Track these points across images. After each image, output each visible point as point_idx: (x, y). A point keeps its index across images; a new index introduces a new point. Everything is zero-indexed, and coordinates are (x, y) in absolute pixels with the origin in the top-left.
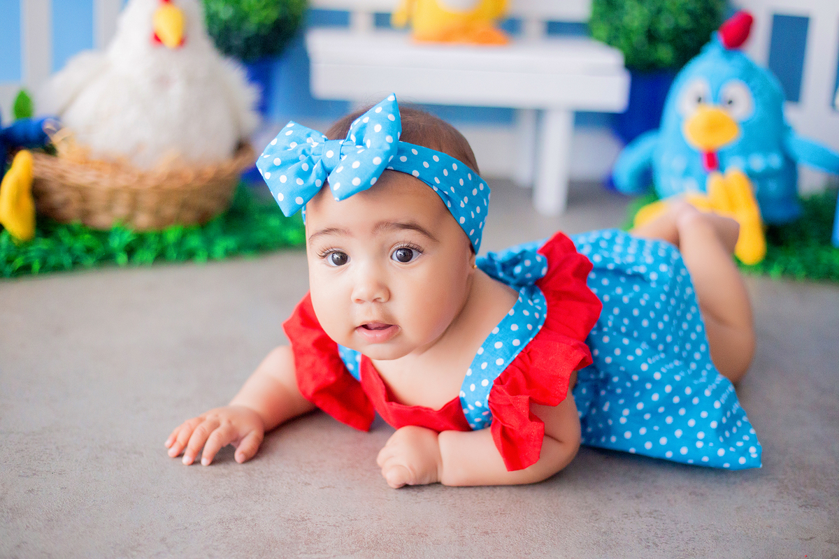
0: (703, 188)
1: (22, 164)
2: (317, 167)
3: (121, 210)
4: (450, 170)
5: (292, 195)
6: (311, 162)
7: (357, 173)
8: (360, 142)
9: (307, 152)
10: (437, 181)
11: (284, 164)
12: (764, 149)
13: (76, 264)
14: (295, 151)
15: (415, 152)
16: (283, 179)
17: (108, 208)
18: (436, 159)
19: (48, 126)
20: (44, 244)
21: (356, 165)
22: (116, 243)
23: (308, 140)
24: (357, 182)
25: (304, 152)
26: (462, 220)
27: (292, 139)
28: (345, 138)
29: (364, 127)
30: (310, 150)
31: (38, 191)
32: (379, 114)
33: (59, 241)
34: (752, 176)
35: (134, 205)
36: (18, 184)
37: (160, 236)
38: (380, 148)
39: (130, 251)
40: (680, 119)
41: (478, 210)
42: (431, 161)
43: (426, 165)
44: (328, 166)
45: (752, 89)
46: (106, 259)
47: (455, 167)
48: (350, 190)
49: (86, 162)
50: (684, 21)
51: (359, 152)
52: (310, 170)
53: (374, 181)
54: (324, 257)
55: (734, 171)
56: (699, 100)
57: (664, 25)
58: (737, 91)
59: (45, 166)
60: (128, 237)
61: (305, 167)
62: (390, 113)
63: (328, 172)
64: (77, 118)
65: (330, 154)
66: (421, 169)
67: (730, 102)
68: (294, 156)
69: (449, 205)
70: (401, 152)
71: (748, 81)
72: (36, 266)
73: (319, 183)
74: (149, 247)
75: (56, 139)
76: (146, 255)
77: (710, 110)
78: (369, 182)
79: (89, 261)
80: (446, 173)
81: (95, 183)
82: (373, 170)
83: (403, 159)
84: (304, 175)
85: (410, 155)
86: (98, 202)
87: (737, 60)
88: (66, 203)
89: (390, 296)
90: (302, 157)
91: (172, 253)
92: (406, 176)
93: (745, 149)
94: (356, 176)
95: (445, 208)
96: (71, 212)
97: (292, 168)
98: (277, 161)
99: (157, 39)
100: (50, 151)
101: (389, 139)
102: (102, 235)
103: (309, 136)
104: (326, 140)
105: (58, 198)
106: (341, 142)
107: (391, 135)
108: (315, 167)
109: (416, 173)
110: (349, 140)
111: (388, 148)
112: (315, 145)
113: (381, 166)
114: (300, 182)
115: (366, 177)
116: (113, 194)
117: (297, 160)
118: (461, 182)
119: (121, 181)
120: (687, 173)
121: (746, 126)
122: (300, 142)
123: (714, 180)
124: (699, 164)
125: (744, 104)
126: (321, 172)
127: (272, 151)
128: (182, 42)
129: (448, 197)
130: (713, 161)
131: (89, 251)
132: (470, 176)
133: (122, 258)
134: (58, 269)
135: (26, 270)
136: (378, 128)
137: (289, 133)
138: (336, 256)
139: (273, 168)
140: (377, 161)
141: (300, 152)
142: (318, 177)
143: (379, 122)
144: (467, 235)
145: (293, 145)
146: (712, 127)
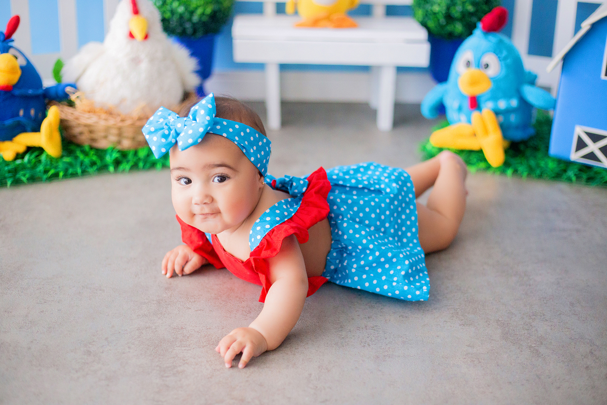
1: (53, 113)
2: (173, 132)
3: (113, 138)
4: (245, 132)
5: (159, 147)
6: (170, 129)
7: (191, 136)
8: (195, 120)
9: (168, 124)
10: (237, 138)
11: (156, 131)
13: (84, 172)
14: (162, 123)
15: (225, 123)
16: (155, 139)
17: (105, 137)
18: (237, 126)
19: (68, 89)
20: (67, 160)
21: (190, 132)
22: (109, 159)
23: (169, 117)
24: (190, 141)
25: (166, 124)
26: (252, 159)
27: (161, 117)
28: (187, 117)
29: (196, 111)
30: (169, 123)
31: (64, 127)
32: (203, 104)
33: (76, 158)
34: (497, 113)
35: (120, 135)
37: (136, 153)
38: (203, 123)
39: (117, 163)
40: (458, 75)
41: (263, 153)
42: (233, 128)
43: (231, 130)
44: (178, 131)
45: (500, 58)
46: (103, 168)
47: (248, 130)
48: (187, 145)
49: (92, 111)
51: (193, 125)
52: (169, 134)
53: (200, 140)
54: (178, 180)
55: (487, 108)
56: (468, 64)
58: (490, 59)
59: (67, 113)
60: (115, 155)
61: (166, 132)
62: (209, 104)
63: (178, 134)
64: (86, 83)
65: (179, 125)
66: (228, 132)
67: (487, 66)
68: (161, 127)
69: (244, 151)
70: (216, 123)
71: (497, 54)
72: (61, 174)
73: (174, 141)
74: (128, 162)
75: (73, 97)
76: (125, 166)
77: (473, 70)
78: (197, 141)
79: (91, 170)
80: (242, 134)
81: (97, 122)
82: (199, 135)
83: (218, 127)
84: (166, 136)
85: (222, 125)
86: (98, 135)
88: (81, 133)
89: (213, 200)
90: (166, 127)
91: (141, 164)
92: (219, 136)
93: (494, 97)
94: (190, 138)
95: (242, 153)
96: (84, 139)
97: (160, 132)
98: (152, 129)
99: (131, 36)
100: (71, 104)
101: (208, 118)
102: (101, 153)
103: (169, 115)
104: (178, 117)
105: (76, 131)
106: (185, 119)
107: (209, 116)
108: (172, 132)
109: (225, 135)
110: (189, 118)
111: (207, 123)
112: (173, 120)
113: (203, 132)
114: (163, 140)
115: (195, 139)
116: (107, 129)
117: (163, 128)
118: (252, 139)
119: (111, 122)
120: (460, 109)
121: (495, 81)
122: (165, 118)
123: (475, 114)
124: (466, 104)
125: (495, 68)
126: (175, 135)
127: (151, 123)
128: (146, 37)
129: (243, 147)
130: (474, 103)
131: (93, 164)
132: (257, 135)
133: (111, 168)
134: (74, 175)
135: (56, 175)
136: (202, 112)
137: (160, 113)
138: (185, 180)
139: (150, 133)
140: (201, 130)
141: (164, 124)
142: (173, 138)
143: (203, 109)
144: (256, 167)
145: (161, 120)
146: (473, 82)
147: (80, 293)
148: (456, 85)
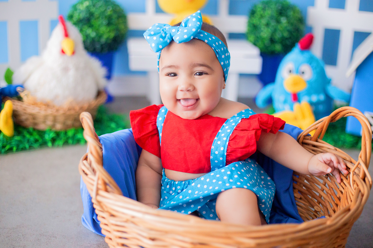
0: (292, 109)
1: (8, 105)
3: (49, 123)
5: (158, 44)
6: (165, 33)
10: (214, 45)
11: (155, 34)
12: (317, 92)
13: (31, 147)
15: (206, 34)
16: (155, 38)
17: (44, 122)
19: (19, 89)
20: (18, 138)
22: (48, 137)
25: (163, 31)
26: (222, 63)
27: (158, 27)
29: (188, 20)
30: (165, 29)
31: (15, 115)
32: (194, 16)
33: (24, 137)
34: (312, 104)
35: (55, 120)
36: (7, 114)
37: (66, 133)
39: (53, 140)
40: (283, 79)
42: (212, 38)
43: (210, 39)
44: (172, 35)
45: (312, 67)
46: (44, 144)
47: (220, 43)
49: (35, 104)
50: (286, 34)
54: (167, 75)
55: (305, 101)
56: (290, 71)
57: (278, 36)
58: (306, 68)
59: (18, 105)
60: (52, 135)
61: (163, 35)
62: (198, 16)
64: (31, 84)
65: (174, 31)
66: (208, 40)
67: (303, 73)
68: (159, 31)
69: (218, 56)
71: (310, 64)
72: (15, 149)
73: (169, 41)
74: (61, 139)
75: (22, 95)
76: (60, 142)
77: (294, 76)
79: (36, 145)
80: (217, 43)
81: (39, 113)
83: (202, 35)
85: (204, 34)
86: (40, 120)
87: (306, 54)
88: (27, 119)
89: (194, 88)
91: (70, 141)
92: (202, 42)
93: (309, 93)
95: (216, 57)
96: (29, 123)
98: (153, 33)
99: (63, 52)
100: (20, 99)
102: (41, 133)
105: (23, 118)
106: (178, 27)
107: (199, 22)
108: (167, 35)
109: (206, 41)
111: (198, 26)
114: (161, 39)
116: (46, 117)
117: (160, 33)
118: (222, 49)
119: (49, 112)
120: (285, 102)
121: (309, 82)
123: (296, 105)
124: (290, 98)
125: (309, 74)
126: (170, 37)
128: (74, 53)
129: (217, 53)
130: (296, 97)
131: (36, 141)
133: (50, 144)
134: (24, 149)
135: (11, 150)
136: (194, 19)
139: (150, 35)
142: (168, 39)
144: (223, 70)
146: (295, 83)
147: (39, 240)
148: (282, 86)
